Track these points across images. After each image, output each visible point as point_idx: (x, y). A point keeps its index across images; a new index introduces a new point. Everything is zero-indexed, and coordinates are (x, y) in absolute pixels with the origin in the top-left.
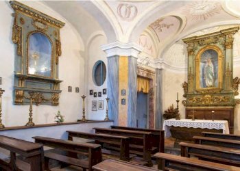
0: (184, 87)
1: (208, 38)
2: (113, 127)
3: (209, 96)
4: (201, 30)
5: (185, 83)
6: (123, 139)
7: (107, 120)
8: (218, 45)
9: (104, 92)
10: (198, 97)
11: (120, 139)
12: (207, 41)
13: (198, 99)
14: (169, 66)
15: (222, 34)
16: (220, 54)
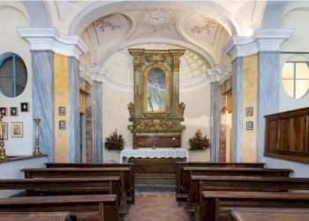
0: (129, 109)
1: (157, 54)
2: (49, 165)
3: (158, 121)
4: (148, 43)
5: (131, 104)
6: (113, 181)
7: (35, 156)
8: (165, 64)
9: (24, 107)
10: (147, 121)
11: (108, 181)
12: (155, 58)
13: (146, 125)
14: (110, 80)
15: (170, 53)
16: (167, 75)
